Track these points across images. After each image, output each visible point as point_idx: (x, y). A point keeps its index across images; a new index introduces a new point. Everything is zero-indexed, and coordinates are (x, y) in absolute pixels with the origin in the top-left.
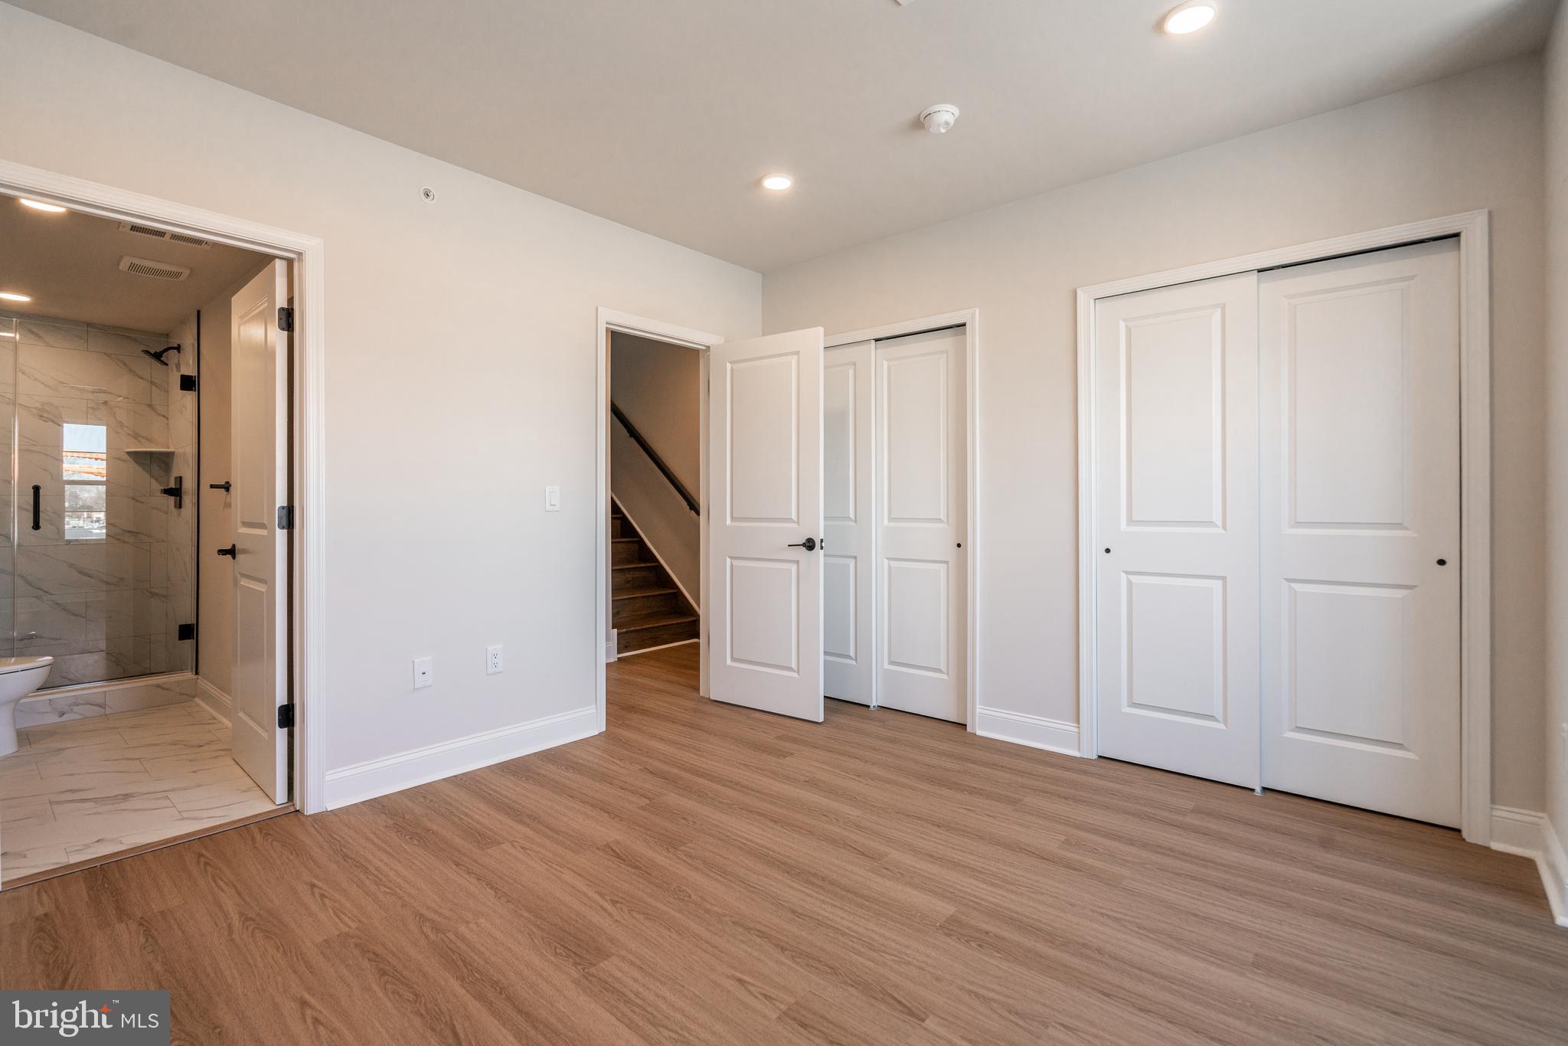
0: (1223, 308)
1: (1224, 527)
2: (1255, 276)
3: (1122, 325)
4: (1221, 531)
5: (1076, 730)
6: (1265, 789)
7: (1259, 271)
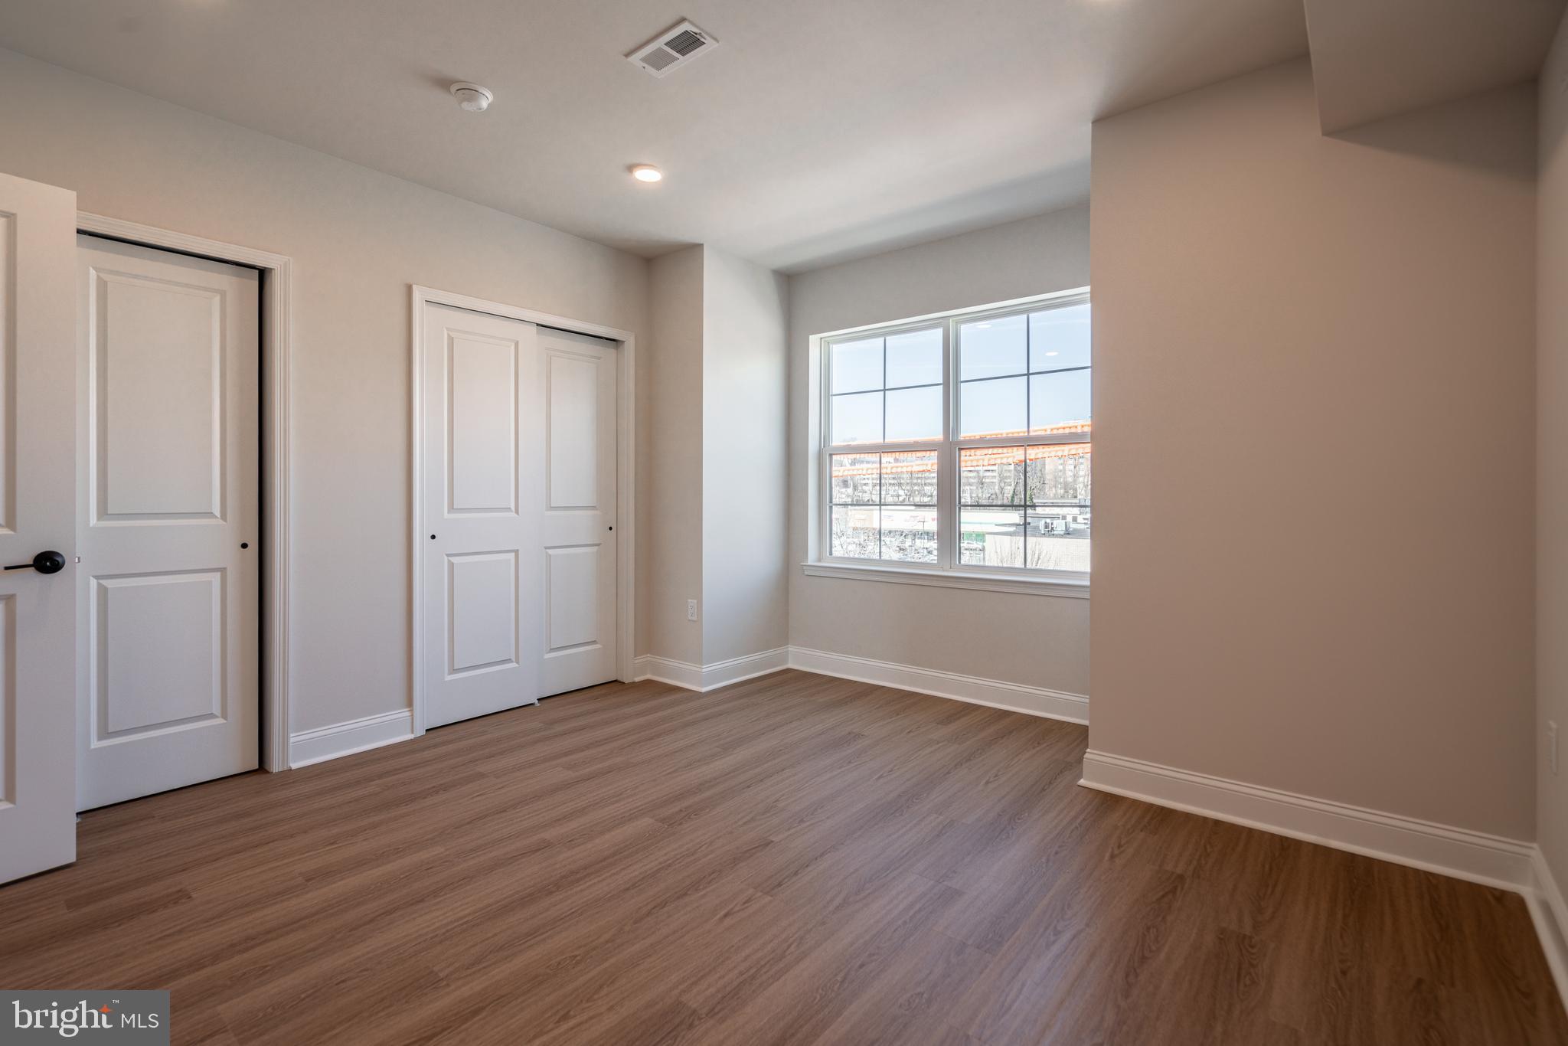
0: (517, 344)
1: (517, 512)
2: (535, 328)
3: (445, 332)
4: (513, 514)
5: (408, 714)
6: (539, 700)
7: (538, 325)
